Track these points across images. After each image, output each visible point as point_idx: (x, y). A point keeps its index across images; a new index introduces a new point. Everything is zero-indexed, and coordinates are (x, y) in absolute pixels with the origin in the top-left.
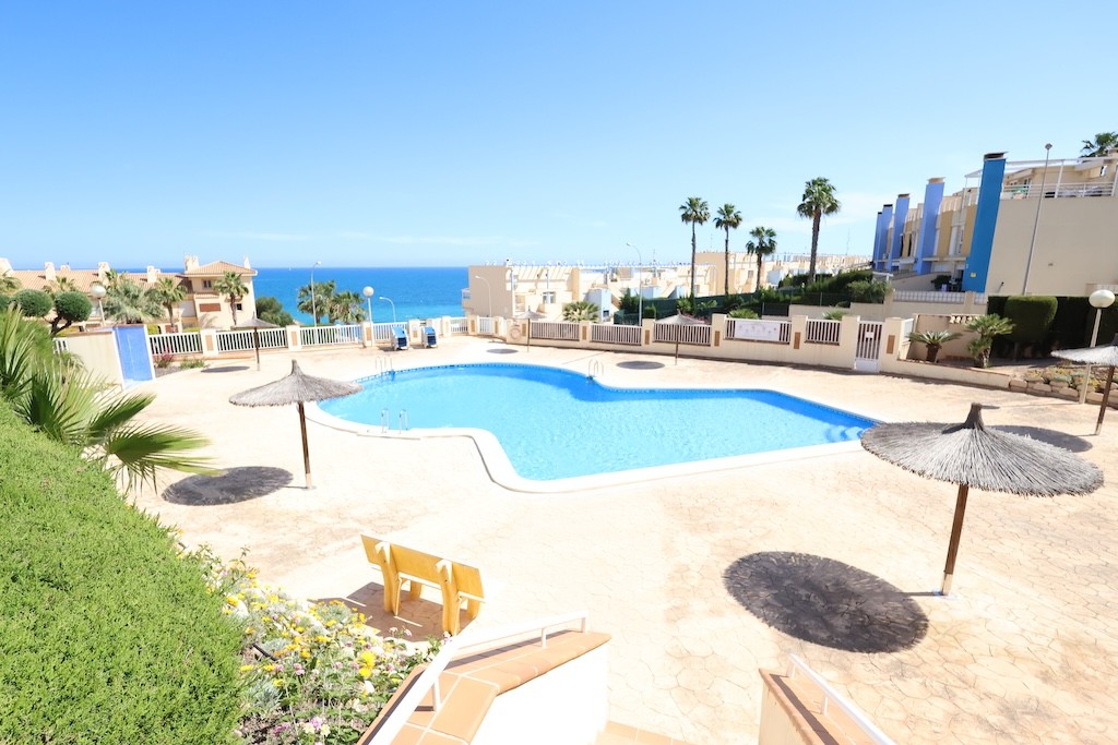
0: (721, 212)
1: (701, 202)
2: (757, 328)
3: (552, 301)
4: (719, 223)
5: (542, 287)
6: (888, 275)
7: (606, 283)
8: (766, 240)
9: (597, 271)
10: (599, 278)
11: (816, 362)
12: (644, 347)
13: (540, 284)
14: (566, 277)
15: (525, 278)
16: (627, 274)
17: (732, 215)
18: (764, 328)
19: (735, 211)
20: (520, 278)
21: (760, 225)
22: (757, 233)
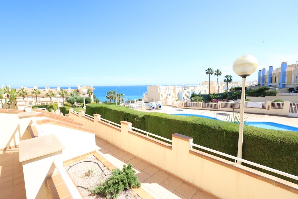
0: (216, 71)
1: (211, 69)
2: (255, 104)
3: (170, 95)
4: (215, 74)
5: (167, 92)
6: (277, 88)
7: (183, 90)
8: (229, 78)
9: (181, 87)
10: (181, 89)
11: (275, 114)
12: (218, 109)
13: (166, 91)
14: (173, 89)
15: (163, 89)
16: (188, 88)
17: (219, 72)
18: (257, 104)
19: (220, 71)
20: (162, 89)
21: (227, 75)
22: (227, 76)
